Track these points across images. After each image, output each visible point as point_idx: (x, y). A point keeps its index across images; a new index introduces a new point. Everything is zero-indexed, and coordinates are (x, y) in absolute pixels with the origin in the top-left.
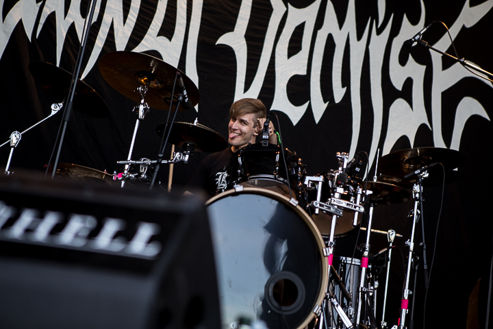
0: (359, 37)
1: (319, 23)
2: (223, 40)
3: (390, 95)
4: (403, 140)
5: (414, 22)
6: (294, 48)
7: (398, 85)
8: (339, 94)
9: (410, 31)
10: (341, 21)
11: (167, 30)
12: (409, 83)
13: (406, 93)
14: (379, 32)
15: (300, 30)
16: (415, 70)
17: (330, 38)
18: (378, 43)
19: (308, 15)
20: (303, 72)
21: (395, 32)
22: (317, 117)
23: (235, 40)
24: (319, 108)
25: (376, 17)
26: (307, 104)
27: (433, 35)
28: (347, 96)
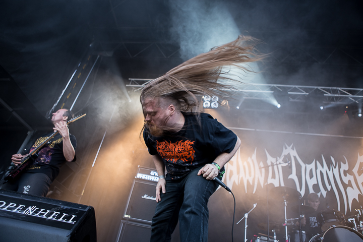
0: (330, 170)
1: (316, 168)
2: (290, 177)
3: (345, 186)
4: (354, 200)
5: (345, 163)
6: (311, 176)
7: (347, 183)
8: (329, 188)
9: (345, 167)
10: (322, 166)
11: (274, 177)
12: (350, 181)
13: (350, 185)
14: (335, 167)
15: (311, 170)
16: (351, 178)
17: (321, 172)
18: (336, 171)
19: (312, 166)
20: (316, 183)
21: (340, 167)
22: (325, 196)
23: (293, 176)
24: (324, 193)
25: (332, 164)
26: (320, 193)
27: (351, 166)
28: (332, 188)
